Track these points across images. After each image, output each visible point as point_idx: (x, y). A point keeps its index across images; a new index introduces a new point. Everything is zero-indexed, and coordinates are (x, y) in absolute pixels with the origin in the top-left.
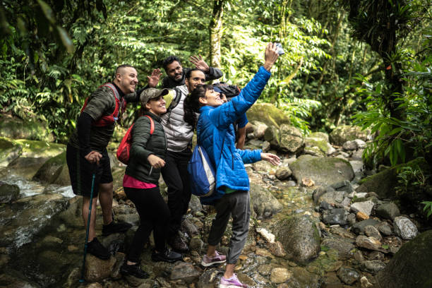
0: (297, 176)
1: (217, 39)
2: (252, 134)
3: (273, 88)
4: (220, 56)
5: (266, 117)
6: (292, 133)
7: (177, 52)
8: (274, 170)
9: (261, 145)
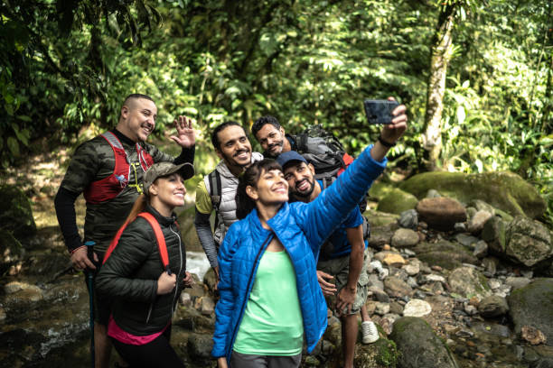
0: (515, 318)
1: (440, 64)
2: (462, 225)
3: (529, 146)
4: (443, 89)
5: (502, 194)
6: (533, 233)
7: (390, 76)
8: (479, 297)
9: (474, 245)
